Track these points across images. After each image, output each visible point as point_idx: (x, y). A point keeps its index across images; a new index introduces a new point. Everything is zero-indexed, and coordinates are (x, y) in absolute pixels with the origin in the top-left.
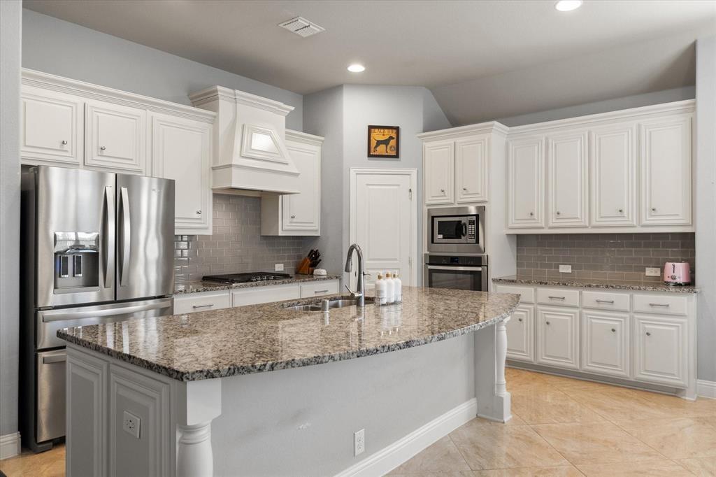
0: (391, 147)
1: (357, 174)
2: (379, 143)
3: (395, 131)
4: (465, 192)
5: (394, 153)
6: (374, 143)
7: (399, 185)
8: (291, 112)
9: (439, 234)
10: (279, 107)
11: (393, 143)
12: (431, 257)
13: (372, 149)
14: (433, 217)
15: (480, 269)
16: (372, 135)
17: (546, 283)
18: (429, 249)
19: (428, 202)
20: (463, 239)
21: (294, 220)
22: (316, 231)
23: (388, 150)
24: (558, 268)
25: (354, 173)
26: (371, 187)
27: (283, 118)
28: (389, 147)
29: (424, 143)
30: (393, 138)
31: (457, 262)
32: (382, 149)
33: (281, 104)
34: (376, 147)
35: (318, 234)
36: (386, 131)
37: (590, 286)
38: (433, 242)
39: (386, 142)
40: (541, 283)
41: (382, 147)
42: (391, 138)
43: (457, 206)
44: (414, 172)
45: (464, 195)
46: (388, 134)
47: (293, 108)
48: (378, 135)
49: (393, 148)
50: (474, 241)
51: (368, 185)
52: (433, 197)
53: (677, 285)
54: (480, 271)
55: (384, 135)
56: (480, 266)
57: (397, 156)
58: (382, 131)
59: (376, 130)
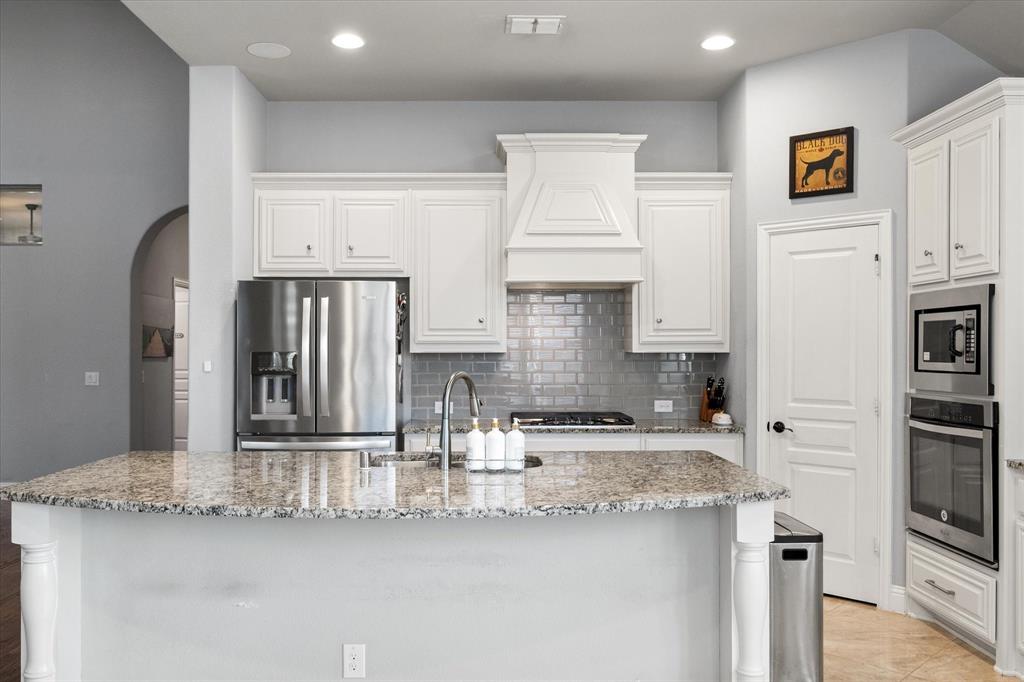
0: (836, 173)
1: (771, 234)
2: (812, 167)
3: (845, 137)
4: (961, 254)
5: (841, 184)
6: (801, 169)
7: (854, 248)
8: (643, 143)
9: (925, 349)
10: (614, 141)
11: (840, 162)
13: (799, 182)
14: (917, 314)
15: (981, 434)
16: (799, 154)
18: (911, 384)
19: (912, 280)
20: (958, 363)
21: (662, 326)
22: (721, 343)
25: (765, 233)
26: (796, 257)
27: (631, 157)
29: (909, 152)
30: (840, 153)
32: (818, 179)
33: (616, 136)
34: (806, 177)
35: (725, 349)
36: (827, 140)
38: (916, 369)
41: (820, 174)
42: (837, 153)
43: (953, 285)
44: (886, 218)
45: (961, 259)
46: (829, 146)
47: (644, 137)
48: (810, 153)
50: (974, 368)
51: (791, 253)
52: (919, 268)
54: (981, 440)
55: (821, 150)
56: (981, 427)
57: (849, 188)
58: (818, 142)
59: (807, 143)
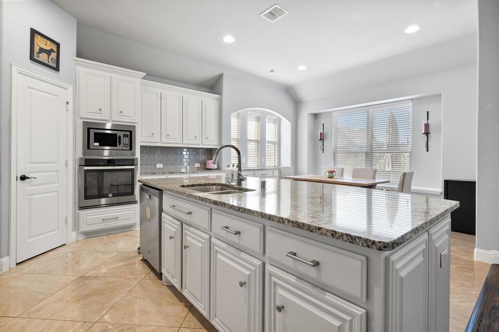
0: (52, 59)
1: (18, 73)
2: (42, 50)
3: (56, 45)
4: (120, 114)
5: (54, 66)
7: (58, 96)
9: (95, 141)
11: (54, 55)
12: (86, 160)
14: (89, 129)
15: (133, 167)
16: (35, 40)
17: (173, 173)
18: (84, 154)
19: (83, 116)
20: (119, 147)
23: (50, 60)
24: (156, 166)
28: (50, 57)
29: (77, 67)
30: (55, 52)
31: (114, 163)
32: (43, 57)
34: (39, 53)
36: (48, 42)
37: (194, 172)
38: (88, 148)
39: (49, 52)
40: (171, 173)
42: (52, 50)
44: (71, 89)
46: (49, 46)
48: (41, 43)
49: (54, 61)
50: (129, 148)
51: (29, 87)
52: (88, 112)
53: (215, 169)
54: (134, 169)
55: (46, 45)
56: (133, 165)
57: (57, 69)
58: (45, 40)
59: (39, 37)
